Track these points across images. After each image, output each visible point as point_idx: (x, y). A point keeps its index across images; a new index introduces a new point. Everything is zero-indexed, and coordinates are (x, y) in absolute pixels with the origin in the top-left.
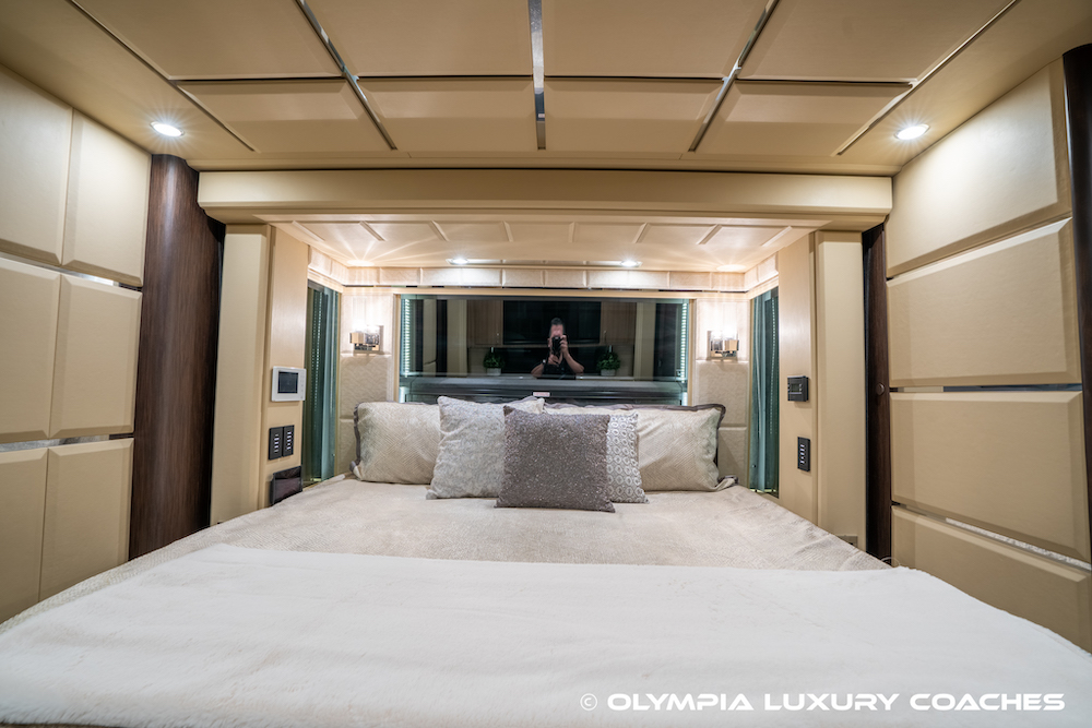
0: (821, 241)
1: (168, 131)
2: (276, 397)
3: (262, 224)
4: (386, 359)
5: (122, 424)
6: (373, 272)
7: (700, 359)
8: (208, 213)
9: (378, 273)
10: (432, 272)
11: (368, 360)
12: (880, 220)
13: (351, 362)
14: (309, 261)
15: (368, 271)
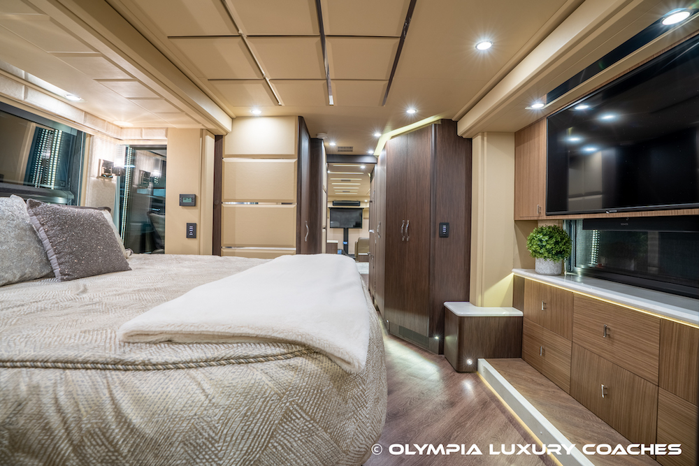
0: (207, 135)
7: (93, 176)
12: (224, 133)
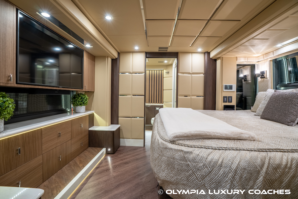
1: (200, 50)
2: (224, 90)
3: (220, 57)
4: (268, 80)
5: (201, 95)
6: (262, 56)
8: (213, 59)
9: (264, 56)
10: (277, 51)
11: (264, 80)
13: (261, 82)
14: (237, 60)
15: (261, 56)
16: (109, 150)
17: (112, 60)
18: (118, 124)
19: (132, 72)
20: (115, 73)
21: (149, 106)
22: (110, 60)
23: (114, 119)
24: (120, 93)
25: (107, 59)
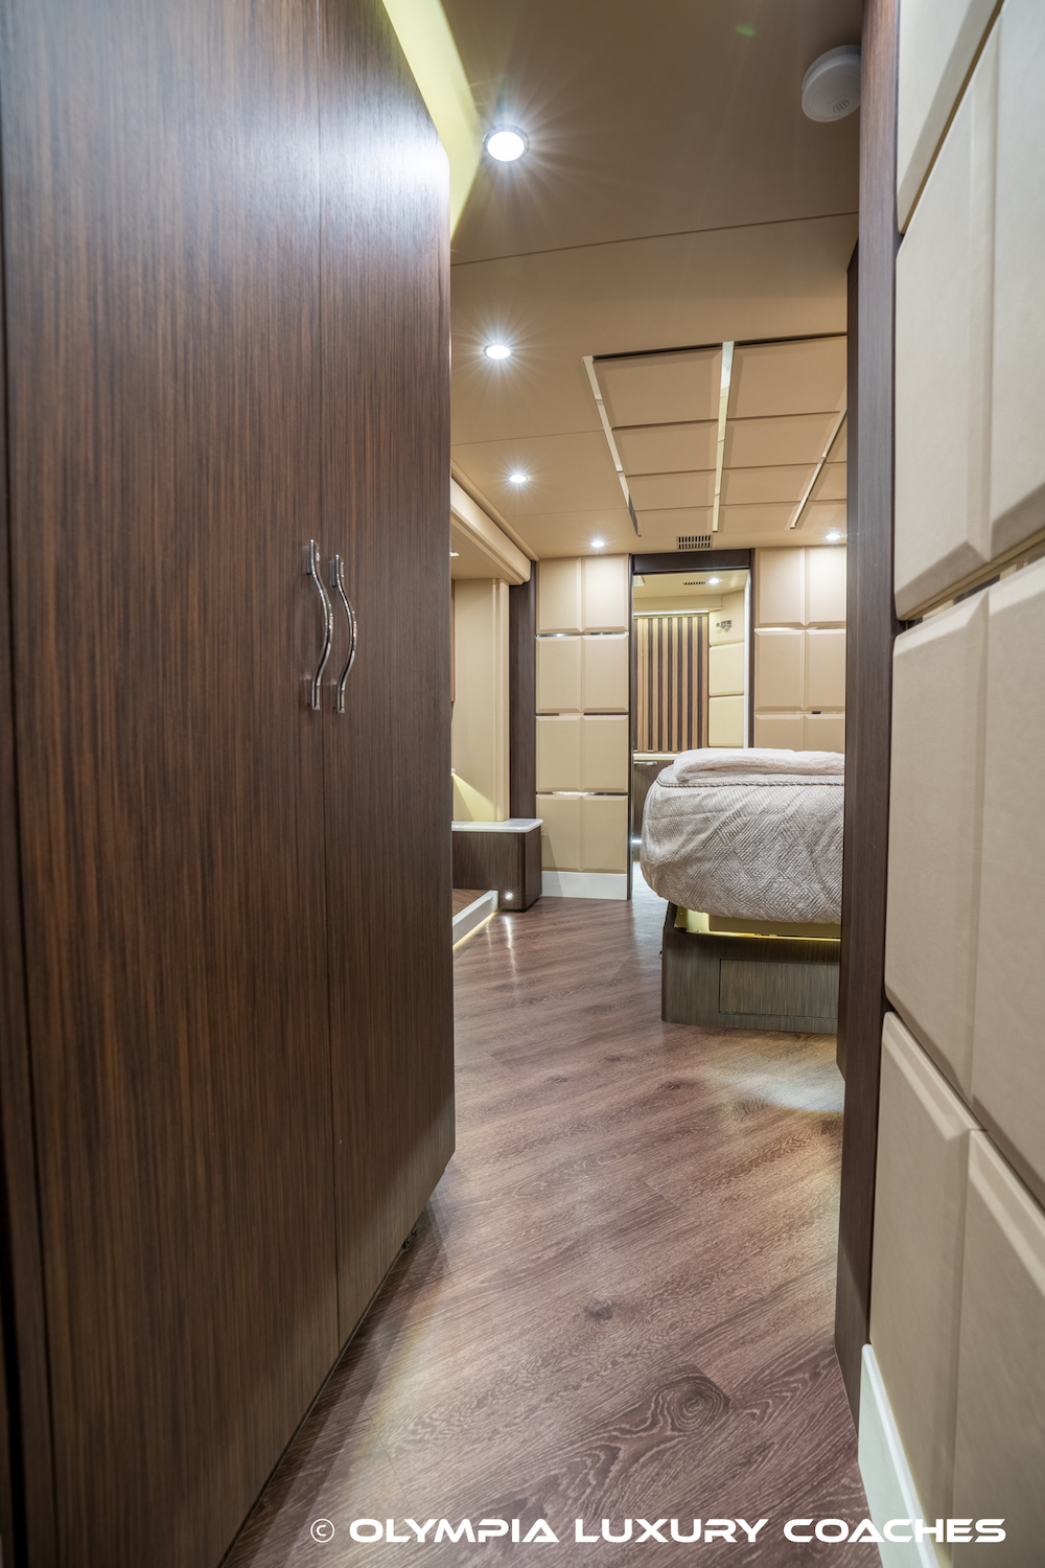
16: (509, 896)
17: (512, 587)
18: (534, 816)
19: (581, 630)
20: (520, 636)
21: (651, 763)
22: (504, 589)
23: (521, 798)
24: (540, 706)
25: (494, 586)
